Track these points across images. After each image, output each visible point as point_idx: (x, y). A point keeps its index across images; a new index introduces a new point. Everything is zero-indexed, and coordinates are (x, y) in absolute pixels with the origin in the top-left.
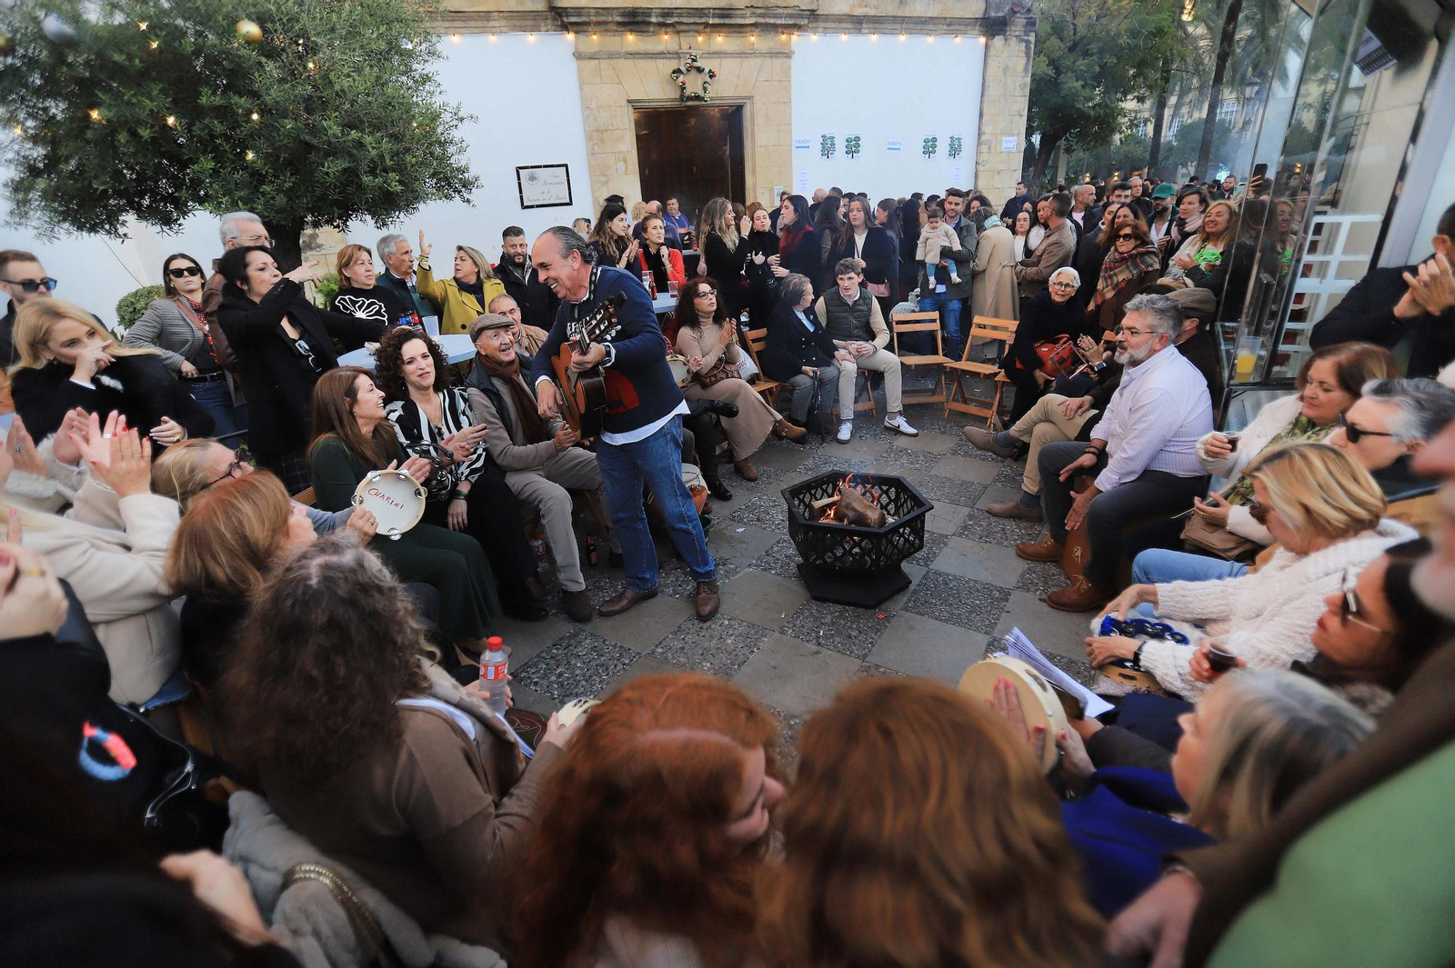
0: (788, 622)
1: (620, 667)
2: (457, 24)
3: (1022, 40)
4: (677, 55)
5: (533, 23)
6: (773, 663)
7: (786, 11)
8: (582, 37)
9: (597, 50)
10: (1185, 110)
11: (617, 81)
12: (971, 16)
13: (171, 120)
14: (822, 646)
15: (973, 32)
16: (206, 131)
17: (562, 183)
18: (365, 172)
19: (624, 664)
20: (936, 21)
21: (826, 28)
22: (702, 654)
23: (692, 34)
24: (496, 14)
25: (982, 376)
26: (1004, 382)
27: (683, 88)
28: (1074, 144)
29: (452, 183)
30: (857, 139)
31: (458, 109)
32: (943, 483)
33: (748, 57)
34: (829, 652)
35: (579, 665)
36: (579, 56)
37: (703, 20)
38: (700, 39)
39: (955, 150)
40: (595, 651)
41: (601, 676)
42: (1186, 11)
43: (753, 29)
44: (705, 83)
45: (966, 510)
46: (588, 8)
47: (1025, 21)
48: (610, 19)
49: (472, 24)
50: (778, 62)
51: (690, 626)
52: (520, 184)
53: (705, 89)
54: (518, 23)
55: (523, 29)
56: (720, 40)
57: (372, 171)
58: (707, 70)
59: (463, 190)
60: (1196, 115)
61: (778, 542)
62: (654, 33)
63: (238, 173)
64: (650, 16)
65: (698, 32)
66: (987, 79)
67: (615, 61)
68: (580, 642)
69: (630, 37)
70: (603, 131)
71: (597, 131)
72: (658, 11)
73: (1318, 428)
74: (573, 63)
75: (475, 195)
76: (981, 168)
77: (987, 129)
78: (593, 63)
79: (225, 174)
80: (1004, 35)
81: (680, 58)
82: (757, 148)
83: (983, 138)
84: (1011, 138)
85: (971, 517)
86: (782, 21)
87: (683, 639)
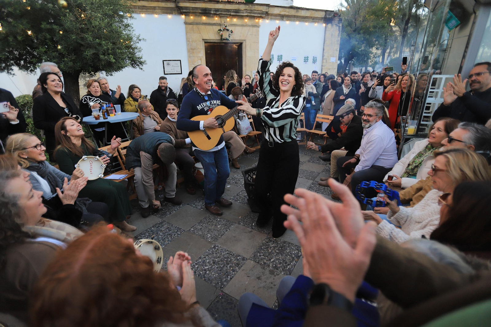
0: (242, 220)
1: (176, 235)
2: (144, 10)
3: (337, 26)
4: (220, 25)
5: (171, 11)
6: (234, 235)
7: (258, 12)
8: (187, 17)
9: (192, 21)
10: (392, 54)
11: (199, 32)
12: (320, 17)
13: (30, 33)
14: (253, 229)
15: (321, 22)
16: (43, 38)
17: (179, 66)
18: (101, 55)
19: (178, 234)
20: (309, 18)
21: (271, 18)
22: (208, 231)
23: (225, 18)
24: (158, 8)
25: (320, 135)
26: (327, 137)
27: (222, 36)
28: (355, 62)
29: (136, 62)
30: (281, 56)
31: (139, 36)
32: (304, 172)
33: (244, 27)
34: (256, 231)
35: (161, 234)
36: (186, 23)
37: (229, 13)
38: (228, 19)
39: (314, 61)
40: (168, 229)
41: (168, 239)
42: (392, 22)
43: (246, 17)
44: (229, 34)
45: (311, 181)
46: (190, 7)
47: (338, 19)
48: (197, 11)
49: (149, 10)
50: (255, 29)
51: (205, 220)
52: (164, 66)
53: (229, 37)
54: (165, 11)
55: (167, 13)
56: (235, 20)
57: (104, 54)
58: (230, 30)
59: (140, 65)
60: (396, 56)
61: (242, 191)
62: (213, 17)
63: (54, 53)
64: (211, 11)
65: (227, 17)
66: (325, 38)
67: (198, 26)
68: (163, 225)
69: (204, 18)
70: (193, 49)
71: (192, 49)
72: (214, 9)
73: (435, 148)
74: (184, 26)
75: (144, 67)
76: (323, 68)
77: (326, 55)
78: (191, 26)
79: (49, 53)
80: (331, 24)
81: (221, 26)
82: (247, 58)
83: (324, 57)
84: (334, 58)
85: (313, 184)
86: (256, 15)
87: (202, 225)
